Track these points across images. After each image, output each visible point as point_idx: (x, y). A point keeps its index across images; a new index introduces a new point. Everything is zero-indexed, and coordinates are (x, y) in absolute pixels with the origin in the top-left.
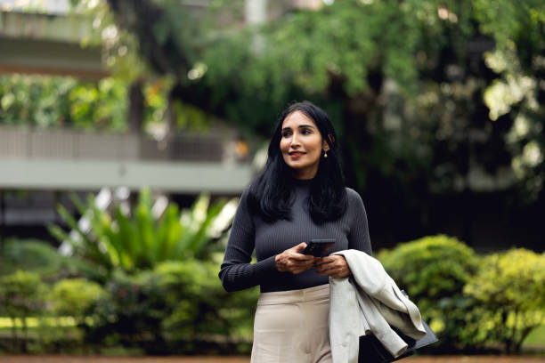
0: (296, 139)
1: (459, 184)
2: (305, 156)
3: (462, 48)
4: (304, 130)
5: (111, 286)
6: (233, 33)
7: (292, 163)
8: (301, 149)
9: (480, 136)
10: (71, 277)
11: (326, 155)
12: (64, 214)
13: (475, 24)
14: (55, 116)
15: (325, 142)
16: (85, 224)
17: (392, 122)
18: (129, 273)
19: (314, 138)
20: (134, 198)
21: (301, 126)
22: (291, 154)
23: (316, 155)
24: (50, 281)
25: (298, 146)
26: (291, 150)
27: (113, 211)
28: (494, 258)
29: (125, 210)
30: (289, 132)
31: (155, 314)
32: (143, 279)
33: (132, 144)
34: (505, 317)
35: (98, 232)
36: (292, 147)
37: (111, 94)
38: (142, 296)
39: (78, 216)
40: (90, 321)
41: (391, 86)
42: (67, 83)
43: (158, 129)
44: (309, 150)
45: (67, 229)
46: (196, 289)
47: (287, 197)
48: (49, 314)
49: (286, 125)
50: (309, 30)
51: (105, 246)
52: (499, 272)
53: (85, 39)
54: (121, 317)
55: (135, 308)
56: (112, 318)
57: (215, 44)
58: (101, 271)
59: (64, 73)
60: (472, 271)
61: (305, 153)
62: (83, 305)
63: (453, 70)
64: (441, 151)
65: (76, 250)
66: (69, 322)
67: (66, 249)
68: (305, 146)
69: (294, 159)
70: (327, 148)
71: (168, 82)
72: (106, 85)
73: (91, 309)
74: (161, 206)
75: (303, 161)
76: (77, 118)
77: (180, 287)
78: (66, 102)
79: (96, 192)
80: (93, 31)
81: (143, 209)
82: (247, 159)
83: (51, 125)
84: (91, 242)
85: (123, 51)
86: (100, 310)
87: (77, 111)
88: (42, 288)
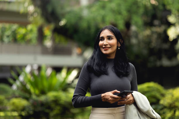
0: (106, 42)
1: (158, 64)
2: (110, 49)
3: (159, 14)
4: (109, 38)
5: (31, 101)
6: (76, 8)
7: (104, 52)
8: (109, 46)
9: (166, 46)
10: (16, 97)
11: (119, 48)
12: (14, 74)
13: (164, 5)
14: (11, 39)
15: (119, 43)
16: (21, 78)
17: (134, 41)
18: (38, 96)
19: (114, 41)
20: (40, 68)
21: (108, 36)
22: (104, 48)
23: (115, 48)
24: (9, 99)
25: (107, 45)
26: (104, 46)
27: (32, 73)
28: (171, 91)
29: (36, 73)
30: (103, 39)
31: (47, 111)
32: (43, 98)
33: (39, 49)
34: (175, 112)
35: (26, 81)
36: (104, 45)
37: (31, 31)
38: (42, 104)
39: (19, 75)
40: (23, 114)
41: (134, 28)
42: (15, 27)
43: (48, 43)
44: (111, 46)
45: (15, 80)
46: (62, 102)
47: (105, 66)
48: (8, 111)
49: (101, 35)
50: (103, 7)
51: (29, 86)
52: (173, 96)
53: (22, 10)
54: (35, 112)
55: (40, 109)
56: (31, 112)
57: (69, 12)
58: (27, 95)
59: (14, 22)
60: (163, 95)
61: (110, 48)
62: (20, 108)
63: (156, 22)
64: (152, 52)
65: (18, 88)
66: (15, 114)
67: (15, 87)
68: (110, 45)
69: (105, 50)
70: (119, 45)
71: (52, 26)
72: (30, 27)
73: (23, 109)
74: (49, 71)
75: (109, 51)
76: (19, 39)
77: (56, 101)
78: (14, 34)
79: (25, 66)
80: (24, 8)
81: (43, 72)
82: (81, 54)
83: (9, 42)
84: (23, 85)
85: (36, 15)
86: (27, 109)
87: (19, 36)
88: (6, 101)
